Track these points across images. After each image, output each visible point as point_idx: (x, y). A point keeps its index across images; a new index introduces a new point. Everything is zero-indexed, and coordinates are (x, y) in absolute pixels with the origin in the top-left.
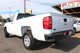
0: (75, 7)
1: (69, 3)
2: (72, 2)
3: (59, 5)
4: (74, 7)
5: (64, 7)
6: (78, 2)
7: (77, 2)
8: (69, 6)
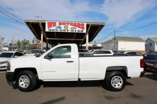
0: (69, 32)
1: (60, 24)
2: (64, 24)
3: (42, 22)
4: (66, 31)
5: (50, 28)
6: (73, 25)
7: (71, 25)
8: (60, 28)
